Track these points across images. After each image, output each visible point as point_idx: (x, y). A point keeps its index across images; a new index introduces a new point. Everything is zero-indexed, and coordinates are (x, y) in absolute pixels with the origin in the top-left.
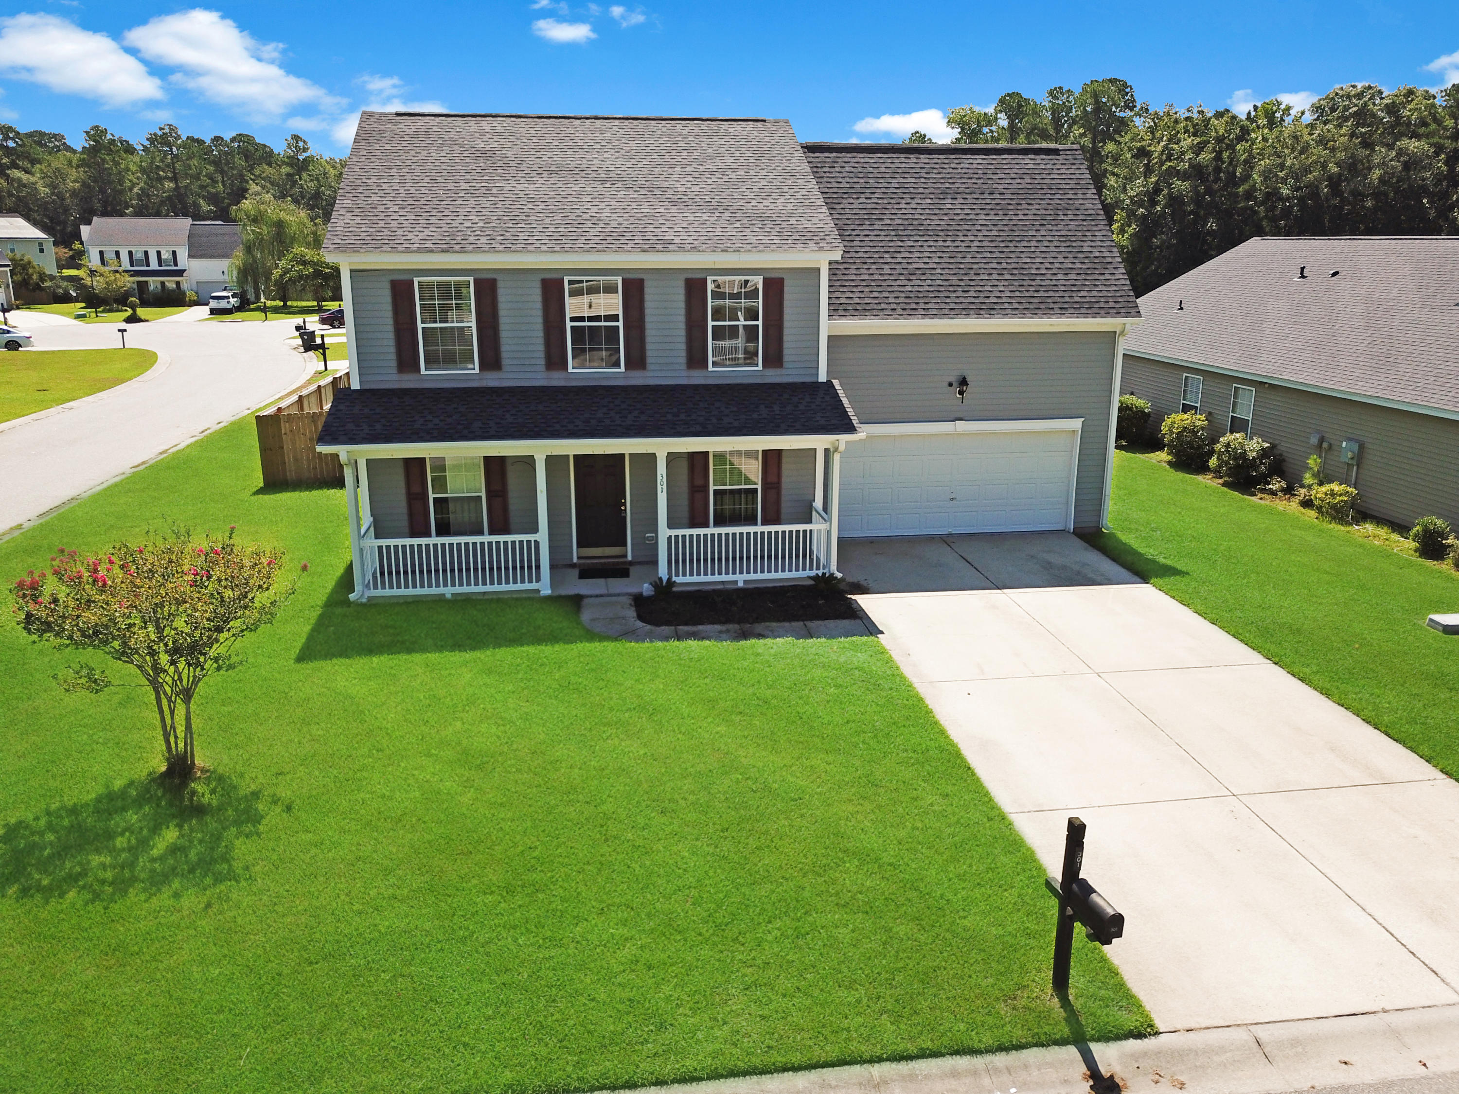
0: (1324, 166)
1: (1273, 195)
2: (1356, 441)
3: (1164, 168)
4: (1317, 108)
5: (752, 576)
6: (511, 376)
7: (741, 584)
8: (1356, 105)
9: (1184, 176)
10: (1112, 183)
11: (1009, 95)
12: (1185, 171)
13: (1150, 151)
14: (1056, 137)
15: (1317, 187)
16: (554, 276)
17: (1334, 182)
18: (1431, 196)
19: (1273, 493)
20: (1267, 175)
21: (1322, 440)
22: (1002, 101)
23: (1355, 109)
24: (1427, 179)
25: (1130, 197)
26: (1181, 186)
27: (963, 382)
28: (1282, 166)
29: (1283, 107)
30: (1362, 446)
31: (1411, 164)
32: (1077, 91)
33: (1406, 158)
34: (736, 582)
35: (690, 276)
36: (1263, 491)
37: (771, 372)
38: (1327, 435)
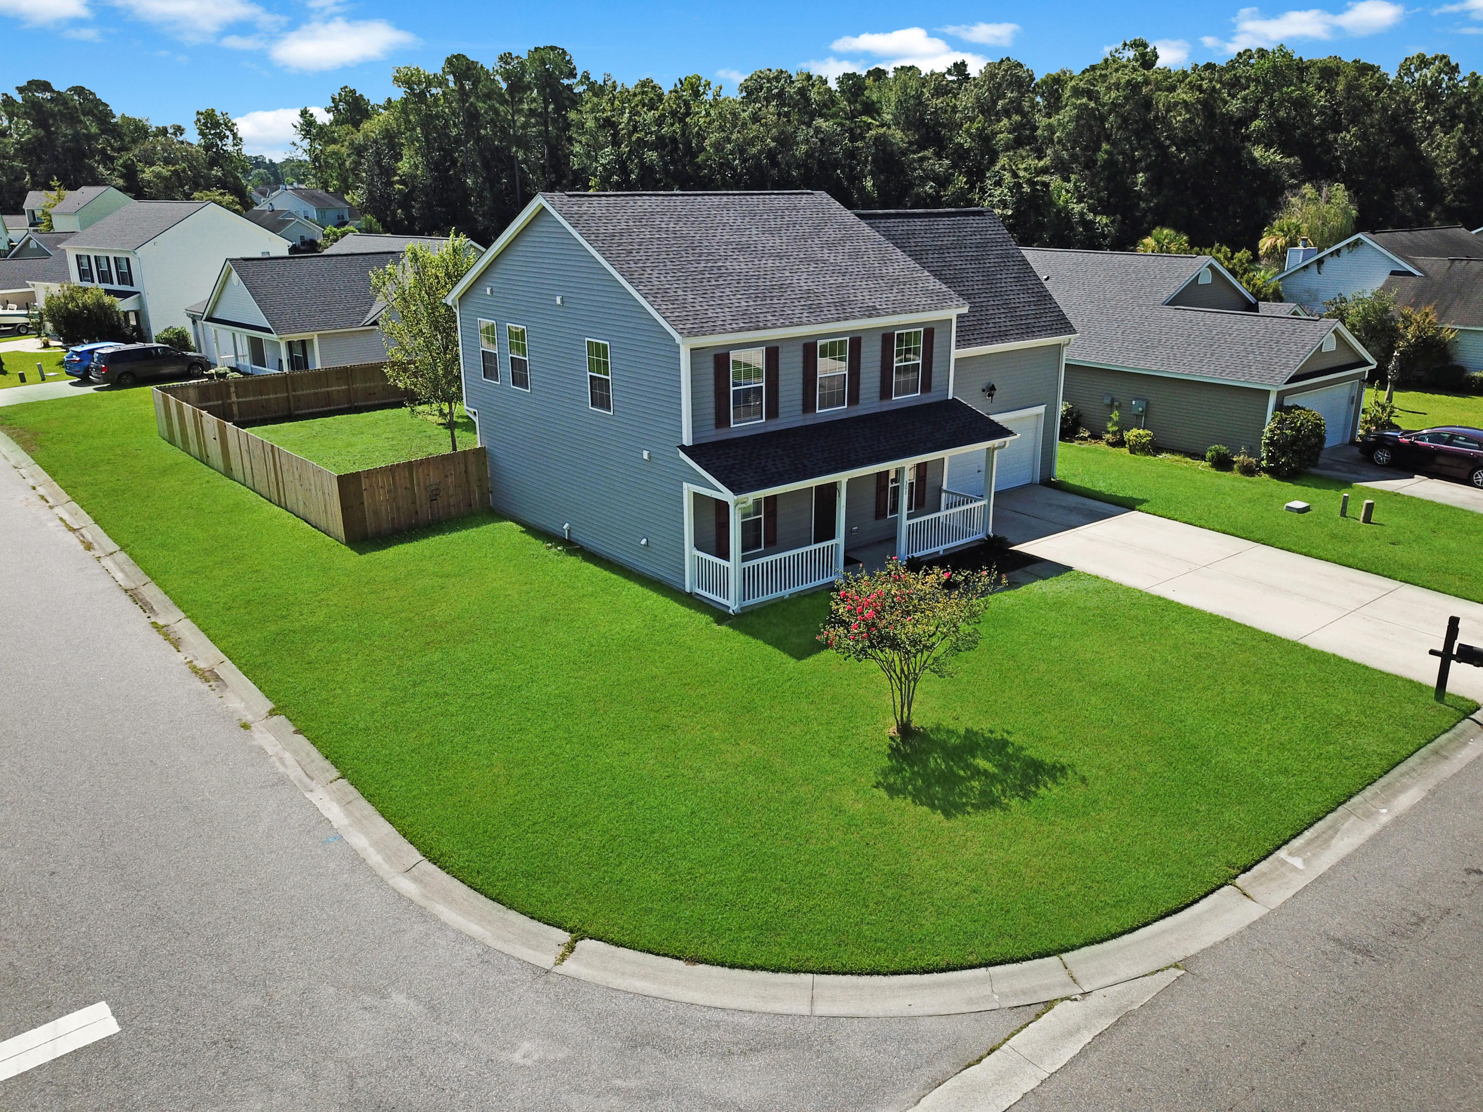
0: (763, 141)
1: (726, 165)
2: (1143, 400)
3: (634, 138)
4: (744, 87)
5: (948, 546)
6: (786, 421)
7: (941, 553)
8: (776, 88)
9: (653, 147)
10: (578, 149)
11: (455, 57)
12: (653, 143)
13: (614, 122)
14: (512, 103)
15: (759, 159)
16: (811, 340)
17: (771, 155)
18: (843, 168)
19: (1085, 439)
20: (718, 146)
21: (1113, 401)
22: (449, 61)
23: (776, 91)
24: (838, 153)
25: (602, 165)
26: (652, 156)
27: (993, 388)
28: (729, 140)
29: (703, 82)
30: (1148, 403)
31: (827, 141)
32: (525, 56)
33: (822, 136)
34: (938, 552)
35: (885, 332)
36: (1078, 439)
37: (925, 396)
38: (1116, 397)
